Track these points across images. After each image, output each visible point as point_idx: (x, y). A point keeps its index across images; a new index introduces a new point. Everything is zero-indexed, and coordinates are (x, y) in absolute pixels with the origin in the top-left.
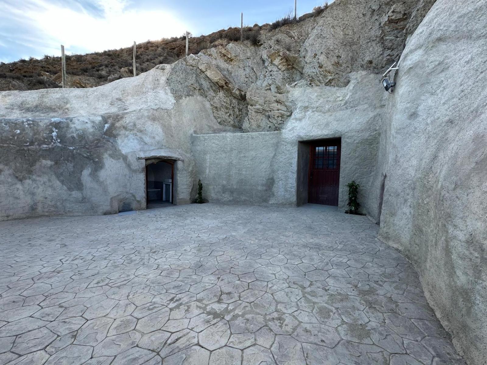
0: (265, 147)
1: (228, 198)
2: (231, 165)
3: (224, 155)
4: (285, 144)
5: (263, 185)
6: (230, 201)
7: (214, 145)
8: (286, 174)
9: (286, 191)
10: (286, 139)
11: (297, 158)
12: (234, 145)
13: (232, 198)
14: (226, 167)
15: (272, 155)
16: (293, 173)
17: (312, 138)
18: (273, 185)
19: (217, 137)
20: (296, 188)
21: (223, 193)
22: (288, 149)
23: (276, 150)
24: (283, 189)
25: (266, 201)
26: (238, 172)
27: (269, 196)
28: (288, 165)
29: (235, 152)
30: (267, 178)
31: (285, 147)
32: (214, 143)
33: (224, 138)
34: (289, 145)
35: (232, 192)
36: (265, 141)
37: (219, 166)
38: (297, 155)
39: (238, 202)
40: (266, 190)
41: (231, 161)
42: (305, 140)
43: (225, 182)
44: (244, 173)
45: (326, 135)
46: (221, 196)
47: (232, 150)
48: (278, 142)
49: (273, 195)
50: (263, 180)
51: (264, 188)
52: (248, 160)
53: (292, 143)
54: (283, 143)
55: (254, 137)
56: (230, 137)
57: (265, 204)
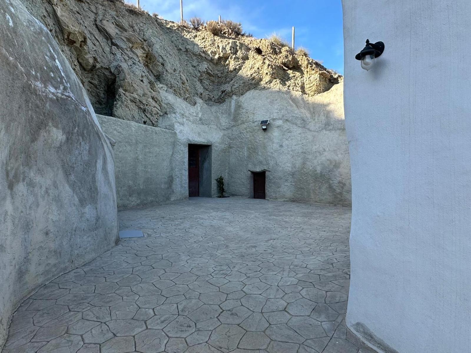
0: (166, 145)
1: (136, 202)
2: (137, 160)
3: (129, 148)
4: (180, 144)
5: (165, 183)
6: (138, 205)
7: (115, 132)
8: (181, 172)
9: (182, 187)
10: (180, 139)
11: (188, 157)
12: (140, 138)
13: (139, 201)
14: (132, 163)
15: (171, 153)
16: (186, 171)
17: (196, 143)
18: (172, 183)
19: (119, 123)
20: (188, 184)
21: (130, 196)
22: (182, 149)
23: (173, 148)
24: (179, 186)
25: (168, 199)
26: (144, 169)
27: (170, 194)
28: (181, 163)
29: (140, 146)
30: (168, 176)
31: (179, 147)
32: (115, 129)
33: (128, 126)
34: (182, 146)
35: (139, 194)
36: (166, 139)
37: (123, 162)
38: (188, 155)
39: (146, 204)
40: (168, 188)
41: (137, 155)
42: (192, 143)
43: (131, 183)
44: (149, 170)
45: (204, 142)
46: (128, 200)
47: (137, 143)
48: (174, 142)
49: (173, 191)
50: (165, 178)
51: (166, 186)
52: (152, 156)
53: (184, 144)
54: (178, 143)
55: (158, 132)
56: (134, 126)
57: (168, 202)
